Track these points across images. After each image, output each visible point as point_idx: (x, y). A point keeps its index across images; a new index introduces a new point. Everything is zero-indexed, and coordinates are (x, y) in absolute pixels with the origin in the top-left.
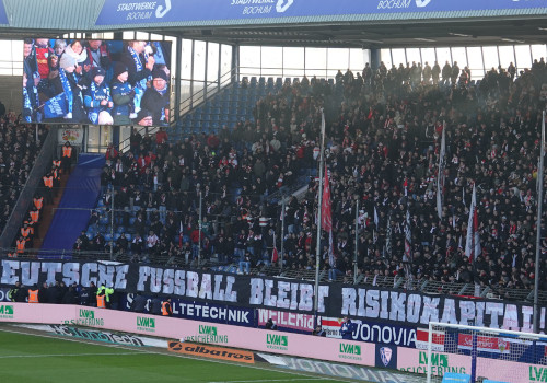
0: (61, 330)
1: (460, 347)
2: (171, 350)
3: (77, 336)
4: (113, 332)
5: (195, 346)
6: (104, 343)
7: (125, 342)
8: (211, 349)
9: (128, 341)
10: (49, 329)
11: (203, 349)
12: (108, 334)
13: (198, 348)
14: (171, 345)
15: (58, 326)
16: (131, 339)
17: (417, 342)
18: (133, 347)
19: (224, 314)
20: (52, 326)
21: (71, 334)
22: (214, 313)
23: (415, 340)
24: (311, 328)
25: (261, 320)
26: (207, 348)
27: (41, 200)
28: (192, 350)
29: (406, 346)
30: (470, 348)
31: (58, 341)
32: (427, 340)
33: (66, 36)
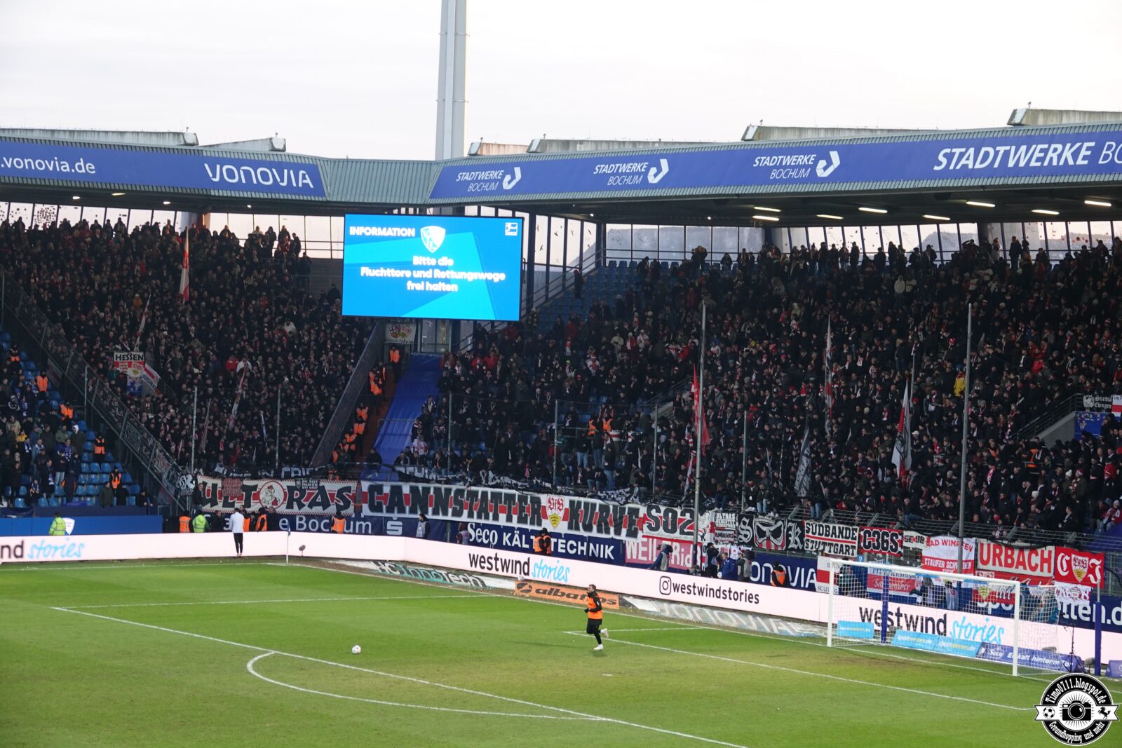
0: (386, 567)
1: (869, 590)
2: (518, 591)
3: (406, 574)
4: (449, 570)
5: (548, 588)
6: (438, 583)
7: (463, 583)
8: (567, 591)
9: (466, 581)
10: (372, 566)
11: (558, 590)
12: (443, 572)
13: (552, 590)
14: (519, 586)
15: (384, 562)
16: (471, 578)
17: (817, 584)
18: (473, 589)
19: (584, 548)
20: (376, 562)
21: (398, 573)
22: (572, 547)
23: (814, 581)
24: (689, 565)
25: (628, 556)
26: (562, 590)
27: (365, 411)
28: (544, 592)
29: (804, 589)
30: (881, 591)
31: (382, 581)
32: (828, 581)
33: (396, 211)
